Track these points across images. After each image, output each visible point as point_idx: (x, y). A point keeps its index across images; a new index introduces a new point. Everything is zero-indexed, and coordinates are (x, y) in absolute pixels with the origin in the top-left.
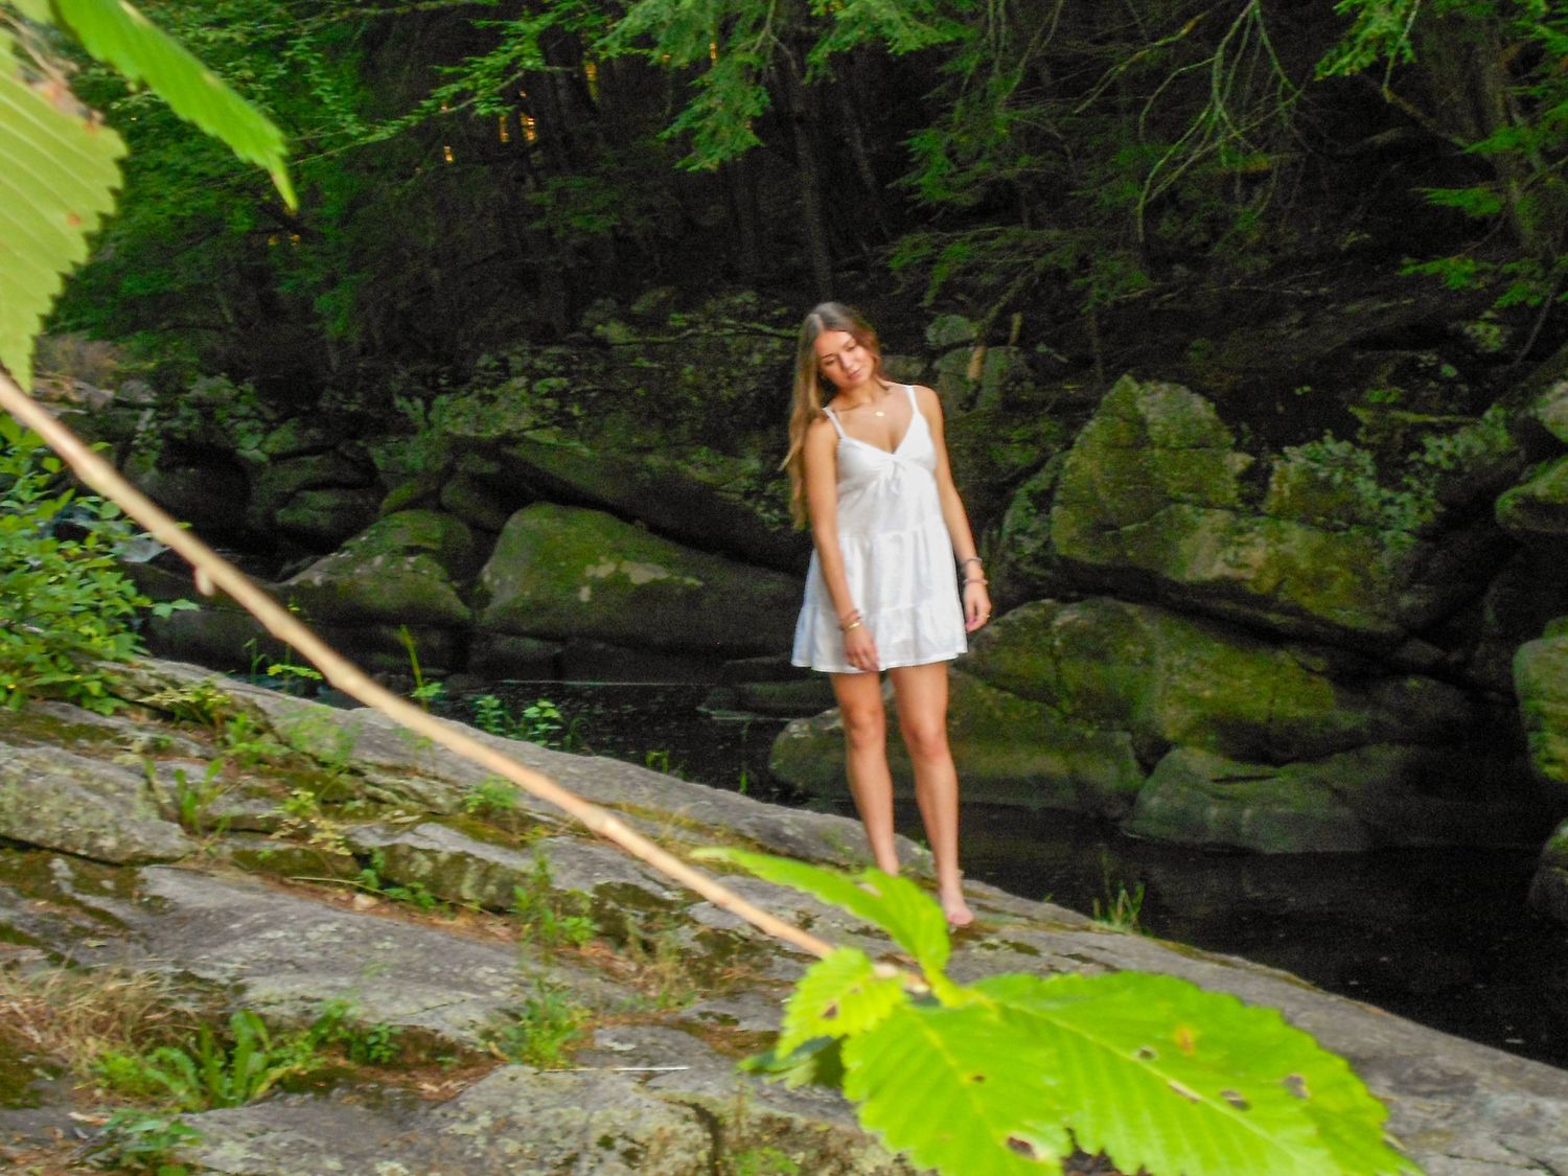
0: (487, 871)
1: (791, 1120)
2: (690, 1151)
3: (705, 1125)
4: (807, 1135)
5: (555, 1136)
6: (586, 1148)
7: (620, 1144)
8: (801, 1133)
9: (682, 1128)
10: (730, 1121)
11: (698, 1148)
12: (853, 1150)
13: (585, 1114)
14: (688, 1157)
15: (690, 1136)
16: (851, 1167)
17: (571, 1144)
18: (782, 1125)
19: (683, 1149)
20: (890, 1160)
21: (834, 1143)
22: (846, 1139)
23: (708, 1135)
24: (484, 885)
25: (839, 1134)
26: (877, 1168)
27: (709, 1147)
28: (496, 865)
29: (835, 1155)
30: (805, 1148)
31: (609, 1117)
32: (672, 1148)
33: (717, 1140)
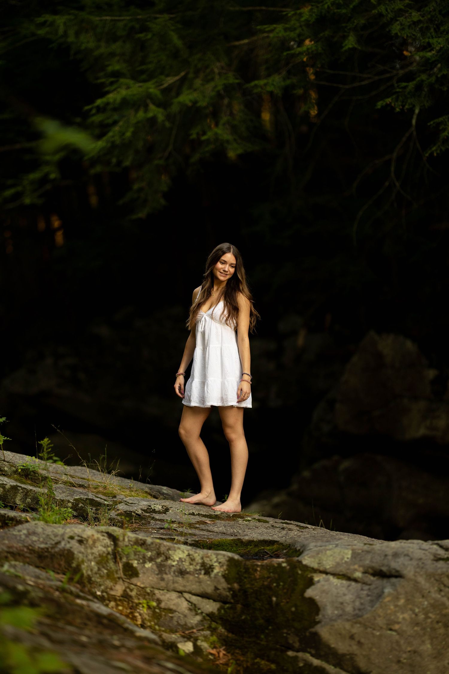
0: (27, 493)
1: (146, 540)
2: (105, 547)
3: (111, 540)
4: (152, 546)
5: (52, 537)
6: (63, 539)
7: (76, 538)
8: (150, 545)
9: (102, 538)
10: (121, 539)
11: (108, 546)
12: (170, 552)
13: (64, 530)
14: (104, 549)
15: (105, 541)
16: (169, 558)
17: (58, 539)
18: (142, 542)
19: (102, 546)
20: (185, 555)
21: (162, 549)
22: (167, 548)
23: (112, 543)
24: (26, 498)
25: (164, 546)
26: (180, 558)
27: (113, 547)
28: (31, 490)
29: (163, 554)
30: (151, 551)
31: (73, 531)
32: (98, 544)
33: (116, 545)
